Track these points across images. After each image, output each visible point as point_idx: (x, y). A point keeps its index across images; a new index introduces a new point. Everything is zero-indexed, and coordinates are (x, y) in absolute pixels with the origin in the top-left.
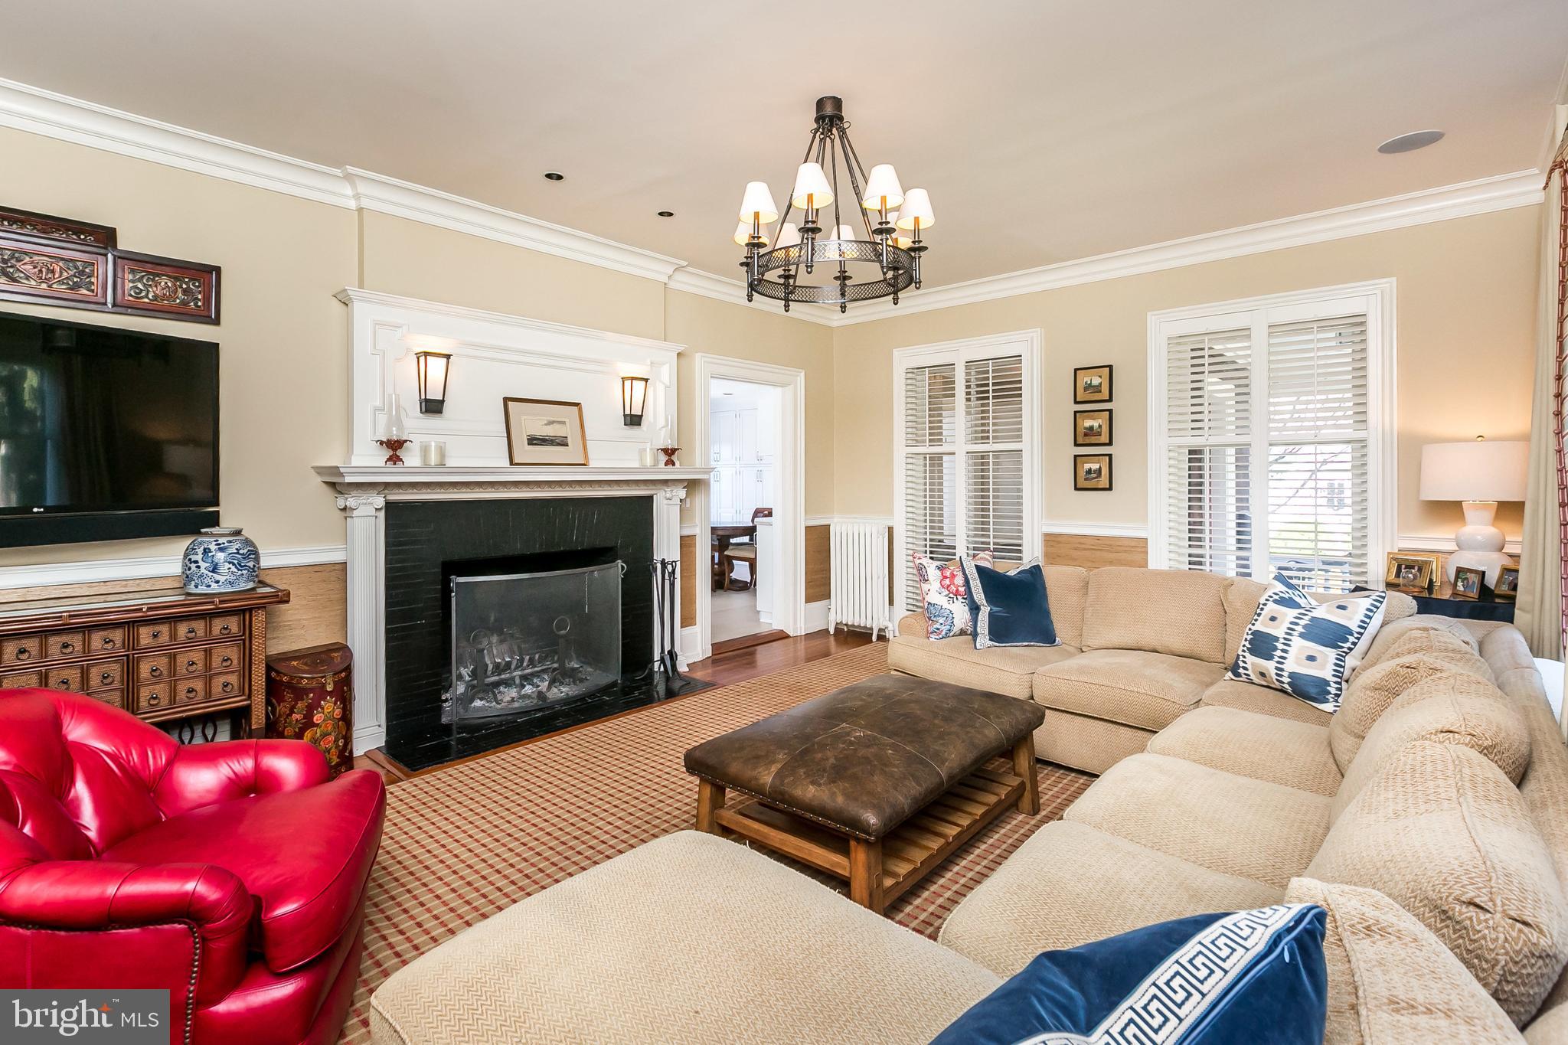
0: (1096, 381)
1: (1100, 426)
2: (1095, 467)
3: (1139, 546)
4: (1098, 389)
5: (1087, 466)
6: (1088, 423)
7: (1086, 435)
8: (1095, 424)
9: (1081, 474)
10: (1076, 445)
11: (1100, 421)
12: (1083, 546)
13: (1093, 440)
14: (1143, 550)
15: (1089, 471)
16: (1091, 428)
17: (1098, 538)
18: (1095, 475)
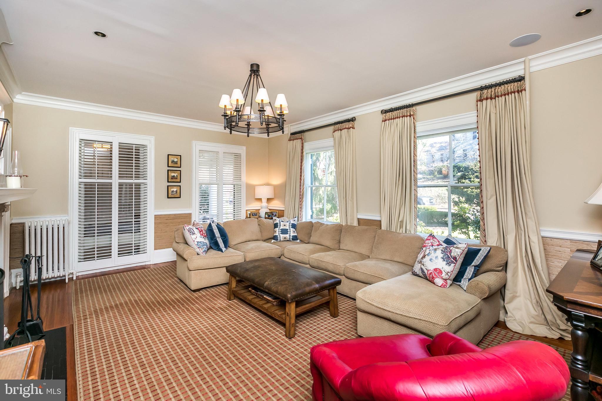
0: (176, 160)
1: (177, 176)
2: (175, 190)
3: (189, 216)
4: (176, 163)
5: (172, 190)
6: (173, 174)
7: (172, 178)
8: (175, 175)
9: (170, 192)
10: (168, 182)
11: (177, 174)
12: (170, 218)
13: (174, 180)
14: (189, 217)
15: (173, 191)
16: (174, 176)
17: (175, 215)
18: (175, 193)
